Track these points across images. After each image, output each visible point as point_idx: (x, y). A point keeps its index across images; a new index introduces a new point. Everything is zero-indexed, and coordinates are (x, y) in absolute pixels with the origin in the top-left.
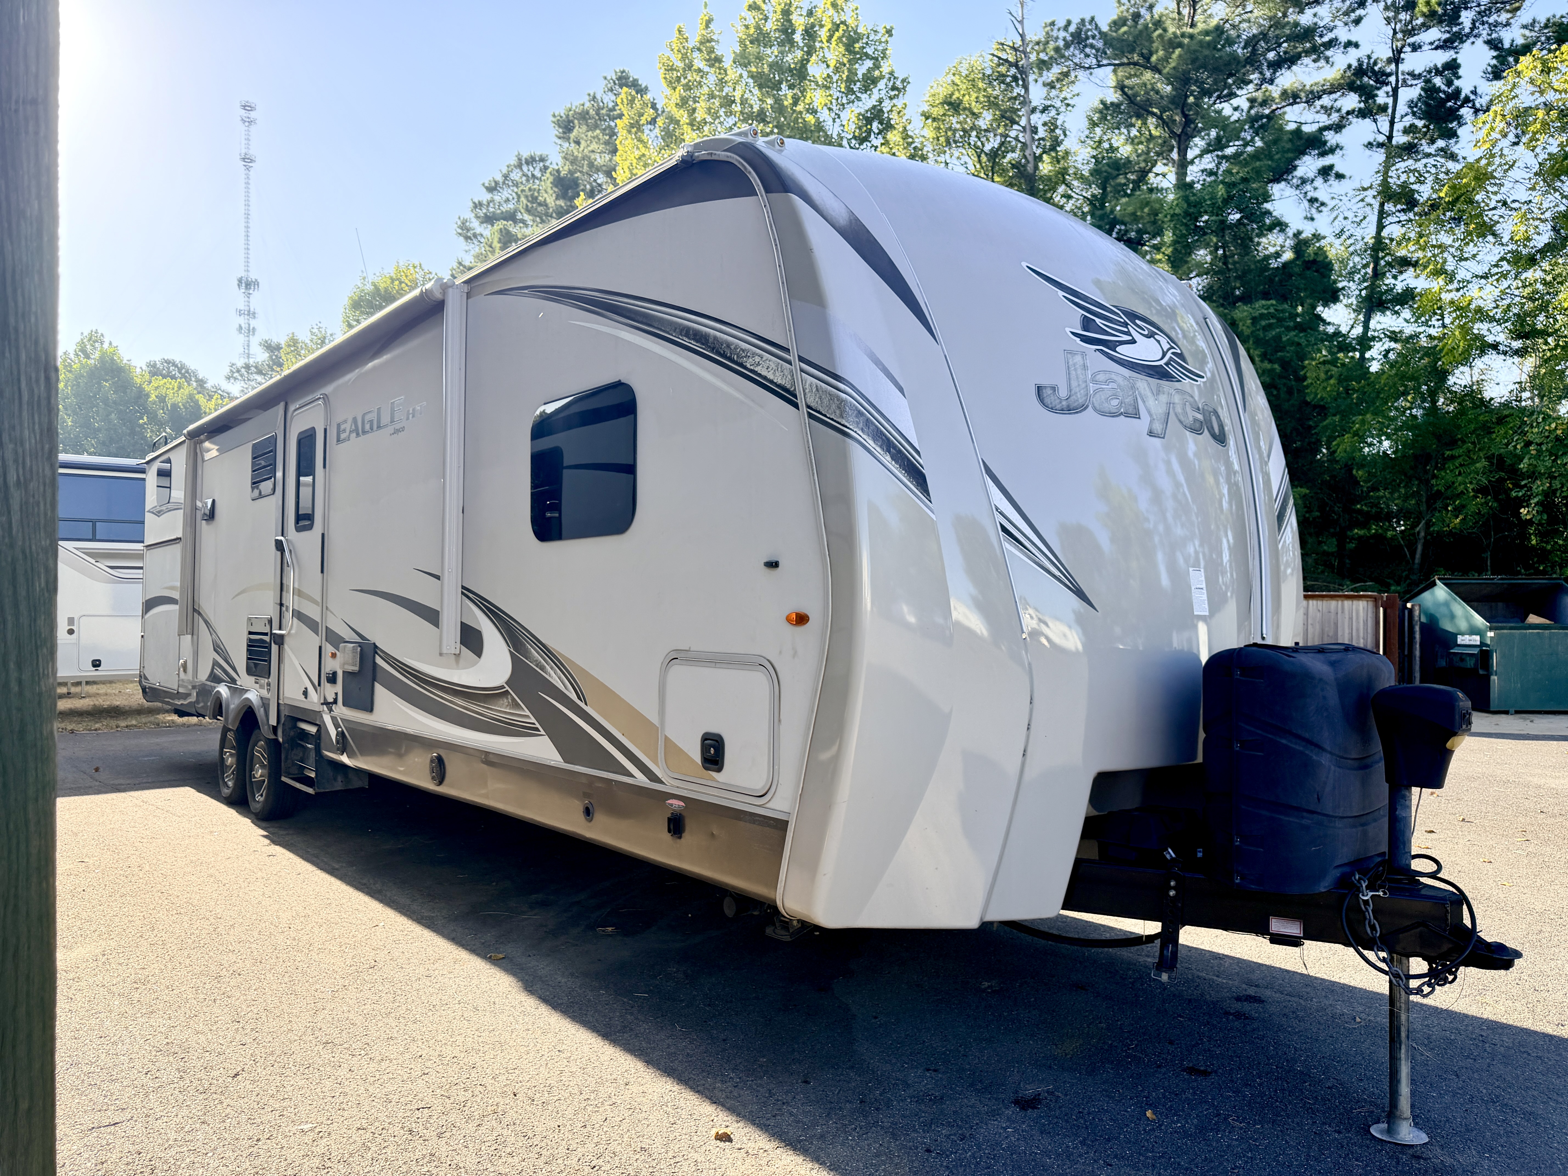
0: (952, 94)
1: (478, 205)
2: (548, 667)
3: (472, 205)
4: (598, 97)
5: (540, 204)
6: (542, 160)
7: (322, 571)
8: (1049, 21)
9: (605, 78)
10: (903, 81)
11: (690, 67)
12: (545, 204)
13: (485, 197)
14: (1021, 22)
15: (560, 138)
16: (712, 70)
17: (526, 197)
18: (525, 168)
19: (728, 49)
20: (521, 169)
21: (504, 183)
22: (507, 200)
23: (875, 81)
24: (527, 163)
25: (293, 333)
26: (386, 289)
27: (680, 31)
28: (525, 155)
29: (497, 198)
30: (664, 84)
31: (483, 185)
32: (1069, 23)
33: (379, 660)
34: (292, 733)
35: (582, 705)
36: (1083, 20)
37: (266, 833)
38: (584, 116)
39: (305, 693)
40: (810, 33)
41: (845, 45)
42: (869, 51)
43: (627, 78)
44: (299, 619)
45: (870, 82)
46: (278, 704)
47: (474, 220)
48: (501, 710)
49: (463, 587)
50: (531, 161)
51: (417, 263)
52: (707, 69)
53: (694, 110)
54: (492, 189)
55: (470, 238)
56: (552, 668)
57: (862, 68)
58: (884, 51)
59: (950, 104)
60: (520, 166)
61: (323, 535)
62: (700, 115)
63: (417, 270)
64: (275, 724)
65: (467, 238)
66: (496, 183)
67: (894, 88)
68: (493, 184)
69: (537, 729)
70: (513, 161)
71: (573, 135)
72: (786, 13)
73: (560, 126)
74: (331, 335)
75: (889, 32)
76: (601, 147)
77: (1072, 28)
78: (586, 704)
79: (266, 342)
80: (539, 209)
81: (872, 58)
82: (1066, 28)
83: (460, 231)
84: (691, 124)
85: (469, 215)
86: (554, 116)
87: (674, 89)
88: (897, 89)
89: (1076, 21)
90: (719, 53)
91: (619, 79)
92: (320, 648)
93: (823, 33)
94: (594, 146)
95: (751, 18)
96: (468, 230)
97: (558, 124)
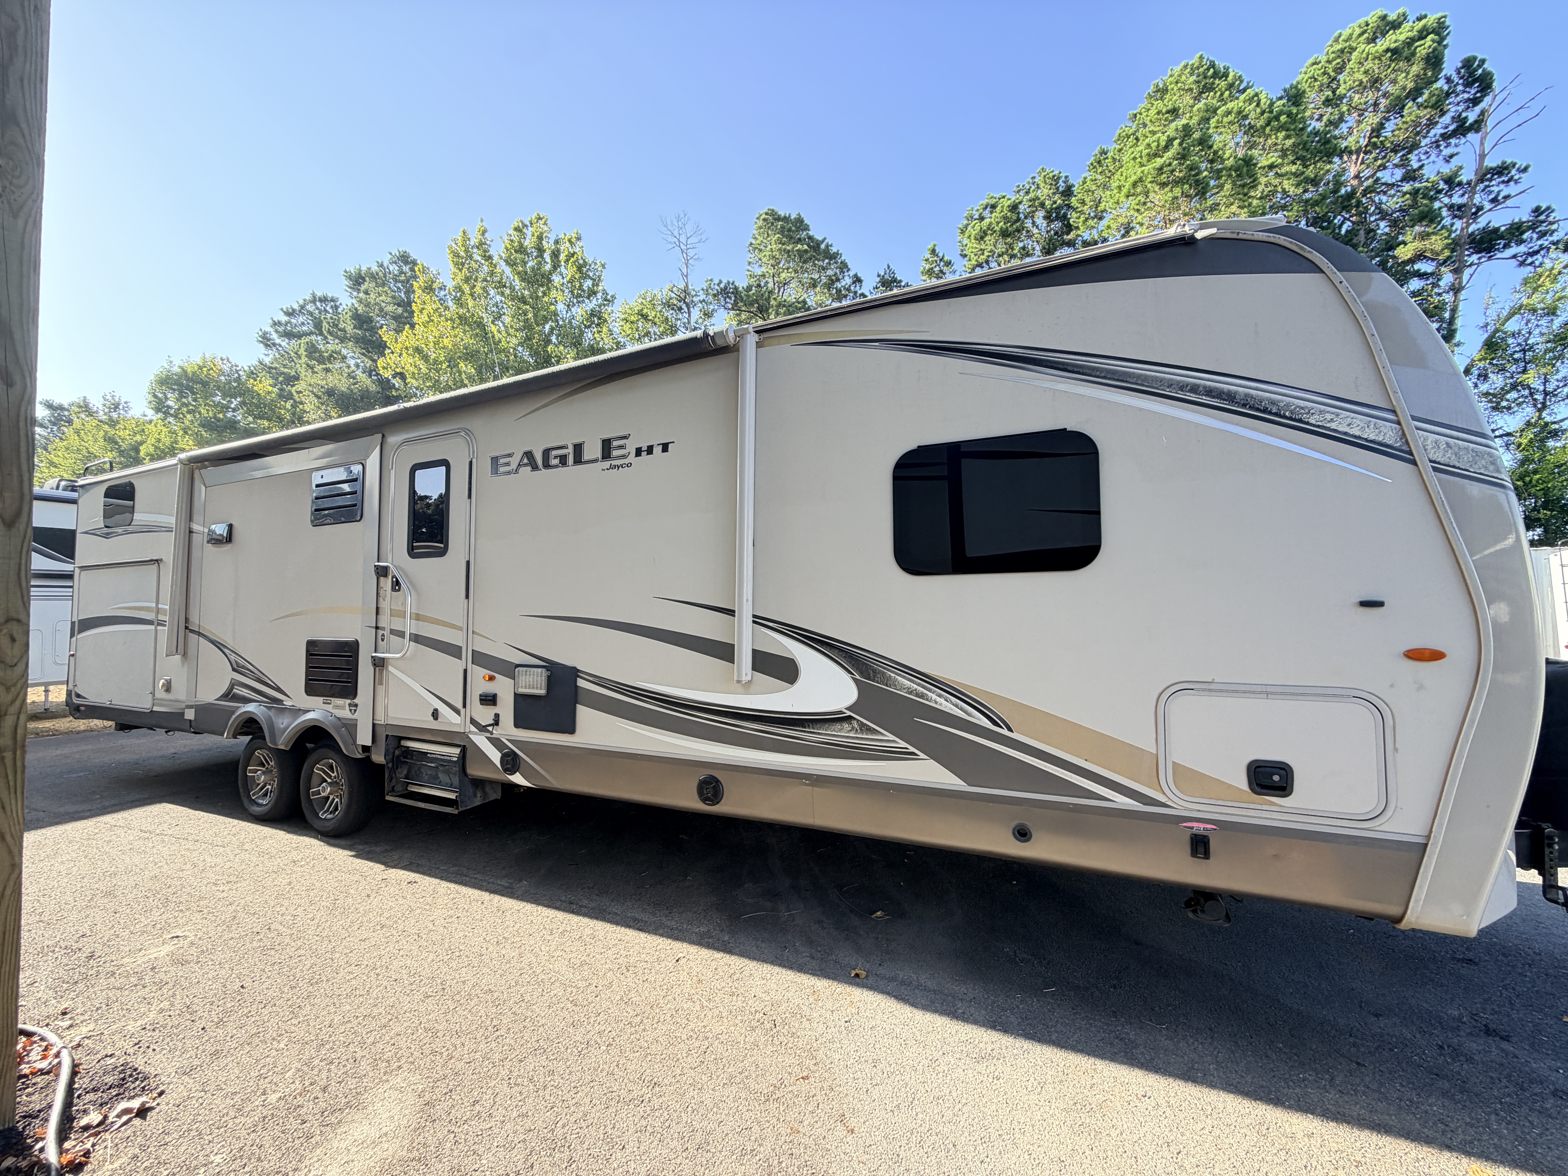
0: (642, 310)
1: (276, 324)
2: (930, 694)
3: (270, 321)
4: (385, 265)
5: (340, 330)
6: (332, 300)
7: (467, 597)
8: (709, 278)
9: (391, 254)
10: (612, 297)
11: (471, 257)
12: (344, 330)
13: (284, 319)
14: (687, 276)
15: (350, 288)
16: (487, 263)
17: (328, 323)
18: (318, 304)
19: (498, 251)
20: (315, 304)
21: (300, 311)
22: (303, 324)
23: (595, 293)
24: (321, 301)
25: (85, 397)
26: (194, 373)
27: (464, 233)
28: (319, 294)
29: (293, 321)
30: (451, 265)
31: (282, 309)
32: (721, 282)
33: (581, 683)
34: (397, 752)
35: (1005, 732)
36: (729, 282)
37: (353, 853)
38: (373, 277)
39: (435, 714)
40: (555, 255)
41: (577, 267)
42: (591, 274)
43: (408, 257)
44: (417, 641)
45: (592, 293)
46: (374, 725)
47: (273, 333)
48: (843, 734)
49: (754, 616)
50: (324, 300)
51: (224, 357)
52: (483, 262)
53: (475, 286)
54: (290, 313)
55: (269, 346)
56: (940, 696)
57: (588, 283)
58: (599, 277)
59: (642, 315)
60: (314, 301)
61: (468, 563)
62: (478, 290)
63: (225, 362)
64: (369, 743)
65: (267, 346)
66: (294, 310)
67: (606, 300)
68: (291, 311)
69: (913, 754)
70: (308, 297)
71: (363, 288)
72: (540, 238)
73: (351, 280)
74: (126, 403)
75: (603, 266)
76: (389, 299)
77: (722, 286)
78: (1010, 729)
79: (47, 401)
80: (339, 333)
81: (592, 279)
82: (718, 285)
83: (260, 339)
84: (472, 295)
85: (269, 329)
86: (346, 272)
87: (461, 270)
88: (608, 300)
89: (725, 281)
90: (491, 253)
91: (403, 256)
92: (465, 671)
93: (562, 257)
94: (383, 298)
95: (515, 236)
96: (269, 340)
97: (350, 278)
